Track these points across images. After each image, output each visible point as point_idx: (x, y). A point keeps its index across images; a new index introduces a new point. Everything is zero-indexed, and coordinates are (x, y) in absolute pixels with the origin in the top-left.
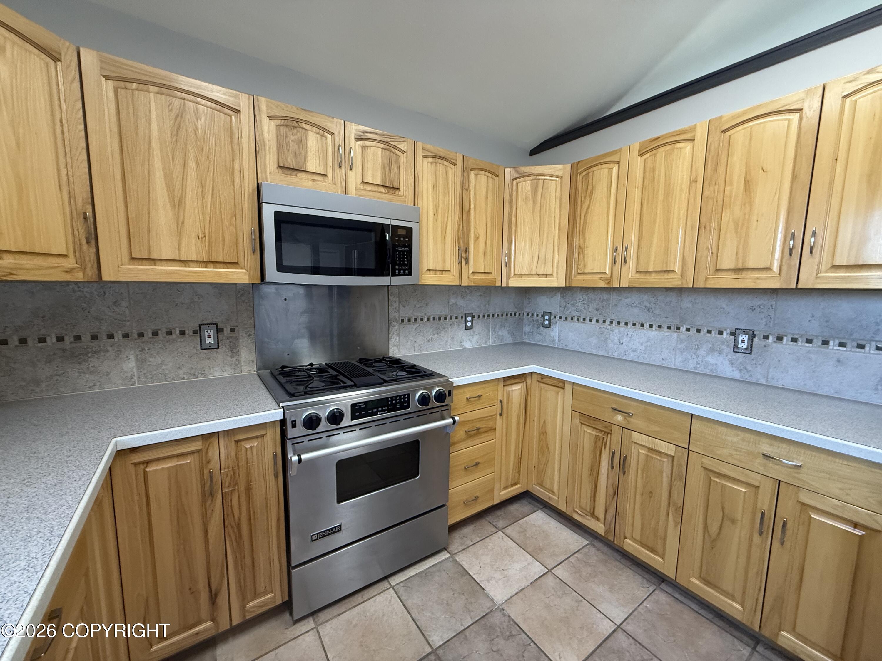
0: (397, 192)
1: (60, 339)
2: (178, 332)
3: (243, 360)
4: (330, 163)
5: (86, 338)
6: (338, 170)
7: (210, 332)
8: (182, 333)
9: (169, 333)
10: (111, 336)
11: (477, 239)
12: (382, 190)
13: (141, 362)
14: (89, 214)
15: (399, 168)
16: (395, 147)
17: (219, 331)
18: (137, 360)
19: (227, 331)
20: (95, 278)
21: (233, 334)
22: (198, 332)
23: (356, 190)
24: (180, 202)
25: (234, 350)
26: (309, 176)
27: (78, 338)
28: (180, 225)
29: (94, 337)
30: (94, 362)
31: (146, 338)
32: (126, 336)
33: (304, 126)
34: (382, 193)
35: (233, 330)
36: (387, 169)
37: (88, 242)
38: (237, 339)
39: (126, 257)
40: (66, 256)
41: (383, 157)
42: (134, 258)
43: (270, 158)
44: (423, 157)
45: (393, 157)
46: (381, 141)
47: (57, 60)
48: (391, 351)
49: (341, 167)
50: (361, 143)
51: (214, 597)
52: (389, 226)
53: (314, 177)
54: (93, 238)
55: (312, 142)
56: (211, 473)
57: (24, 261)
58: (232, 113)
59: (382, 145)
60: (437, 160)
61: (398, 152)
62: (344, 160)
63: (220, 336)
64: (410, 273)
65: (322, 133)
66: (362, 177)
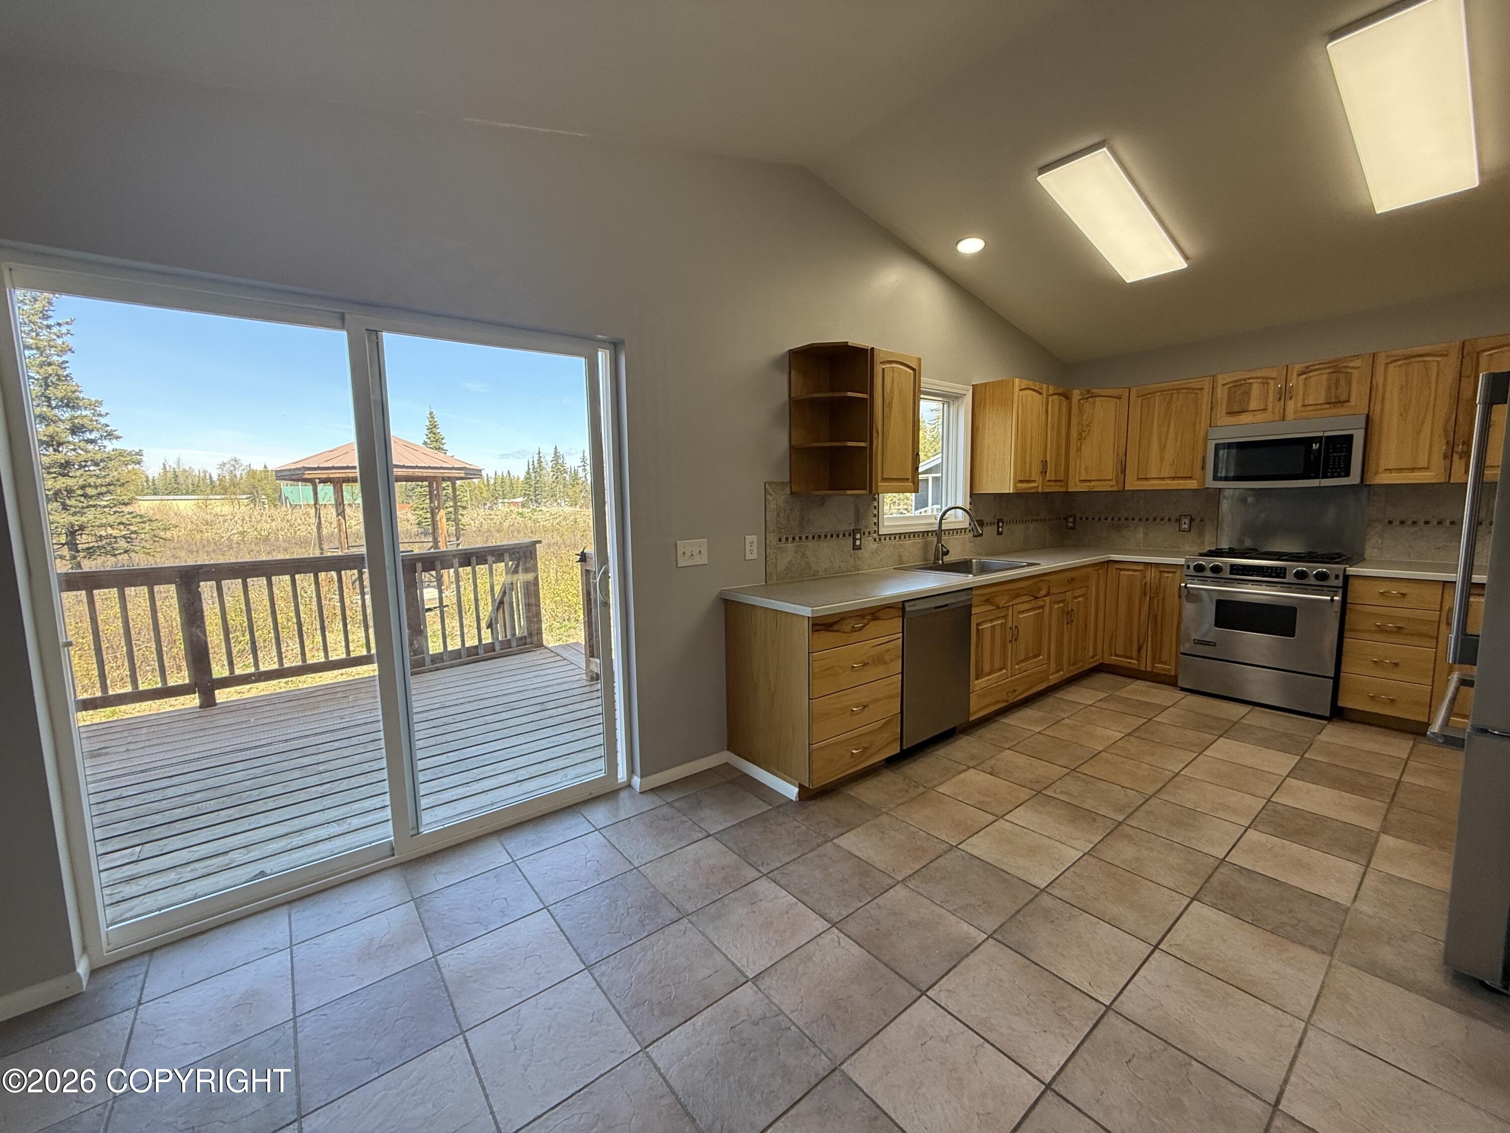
0: (1346, 404)
1: (1113, 519)
2: (1167, 518)
3: (1204, 541)
4: (1271, 398)
5: (1123, 519)
6: (1277, 403)
7: (1186, 520)
8: (1169, 520)
9: (1162, 520)
10: (1133, 519)
12: (1327, 406)
13: (1146, 534)
14: (1124, 460)
15: (1349, 383)
16: (1348, 367)
17: (1192, 520)
18: (1143, 533)
19: (1197, 521)
20: (1122, 489)
21: (1202, 523)
22: (1178, 520)
23: (1296, 413)
24: (1164, 448)
25: (1201, 533)
26: (1251, 413)
27: (1119, 519)
28: (1162, 460)
29: (1126, 519)
30: (1124, 532)
31: (1149, 522)
32: (1140, 520)
33: (1250, 381)
34: (1325, 409)
35: (1202, 520)
36: (1334, 387)
37: (1121, 472)
38: (1203, 526)
39: (1136, 477)
40: (1112, 480)
41: (1329, 380)
42: (1139, 479)
43: (1221, 410)
44: (1387, 364)
45: (1342, 377)
46: (1326, 368)
47: (1120, 398)
48: (1368, 553)
49: (1280, 399)
50: (1304, 376)
51: (1139, 649)
52: (1322, 437)
53: (1255, 413)
54: (1124, 471)
55: (1256, 389)
56: (1146, 583)
57: (1097, 483)
58: (1199, 392)
59: (1328, 371)
60: (1412, 360)
61: (1349, 370)
62: (1284, 395)
63: (1192, 524)
64: (1347, 474)
65: (1265, 381)
66: (1303, 400)
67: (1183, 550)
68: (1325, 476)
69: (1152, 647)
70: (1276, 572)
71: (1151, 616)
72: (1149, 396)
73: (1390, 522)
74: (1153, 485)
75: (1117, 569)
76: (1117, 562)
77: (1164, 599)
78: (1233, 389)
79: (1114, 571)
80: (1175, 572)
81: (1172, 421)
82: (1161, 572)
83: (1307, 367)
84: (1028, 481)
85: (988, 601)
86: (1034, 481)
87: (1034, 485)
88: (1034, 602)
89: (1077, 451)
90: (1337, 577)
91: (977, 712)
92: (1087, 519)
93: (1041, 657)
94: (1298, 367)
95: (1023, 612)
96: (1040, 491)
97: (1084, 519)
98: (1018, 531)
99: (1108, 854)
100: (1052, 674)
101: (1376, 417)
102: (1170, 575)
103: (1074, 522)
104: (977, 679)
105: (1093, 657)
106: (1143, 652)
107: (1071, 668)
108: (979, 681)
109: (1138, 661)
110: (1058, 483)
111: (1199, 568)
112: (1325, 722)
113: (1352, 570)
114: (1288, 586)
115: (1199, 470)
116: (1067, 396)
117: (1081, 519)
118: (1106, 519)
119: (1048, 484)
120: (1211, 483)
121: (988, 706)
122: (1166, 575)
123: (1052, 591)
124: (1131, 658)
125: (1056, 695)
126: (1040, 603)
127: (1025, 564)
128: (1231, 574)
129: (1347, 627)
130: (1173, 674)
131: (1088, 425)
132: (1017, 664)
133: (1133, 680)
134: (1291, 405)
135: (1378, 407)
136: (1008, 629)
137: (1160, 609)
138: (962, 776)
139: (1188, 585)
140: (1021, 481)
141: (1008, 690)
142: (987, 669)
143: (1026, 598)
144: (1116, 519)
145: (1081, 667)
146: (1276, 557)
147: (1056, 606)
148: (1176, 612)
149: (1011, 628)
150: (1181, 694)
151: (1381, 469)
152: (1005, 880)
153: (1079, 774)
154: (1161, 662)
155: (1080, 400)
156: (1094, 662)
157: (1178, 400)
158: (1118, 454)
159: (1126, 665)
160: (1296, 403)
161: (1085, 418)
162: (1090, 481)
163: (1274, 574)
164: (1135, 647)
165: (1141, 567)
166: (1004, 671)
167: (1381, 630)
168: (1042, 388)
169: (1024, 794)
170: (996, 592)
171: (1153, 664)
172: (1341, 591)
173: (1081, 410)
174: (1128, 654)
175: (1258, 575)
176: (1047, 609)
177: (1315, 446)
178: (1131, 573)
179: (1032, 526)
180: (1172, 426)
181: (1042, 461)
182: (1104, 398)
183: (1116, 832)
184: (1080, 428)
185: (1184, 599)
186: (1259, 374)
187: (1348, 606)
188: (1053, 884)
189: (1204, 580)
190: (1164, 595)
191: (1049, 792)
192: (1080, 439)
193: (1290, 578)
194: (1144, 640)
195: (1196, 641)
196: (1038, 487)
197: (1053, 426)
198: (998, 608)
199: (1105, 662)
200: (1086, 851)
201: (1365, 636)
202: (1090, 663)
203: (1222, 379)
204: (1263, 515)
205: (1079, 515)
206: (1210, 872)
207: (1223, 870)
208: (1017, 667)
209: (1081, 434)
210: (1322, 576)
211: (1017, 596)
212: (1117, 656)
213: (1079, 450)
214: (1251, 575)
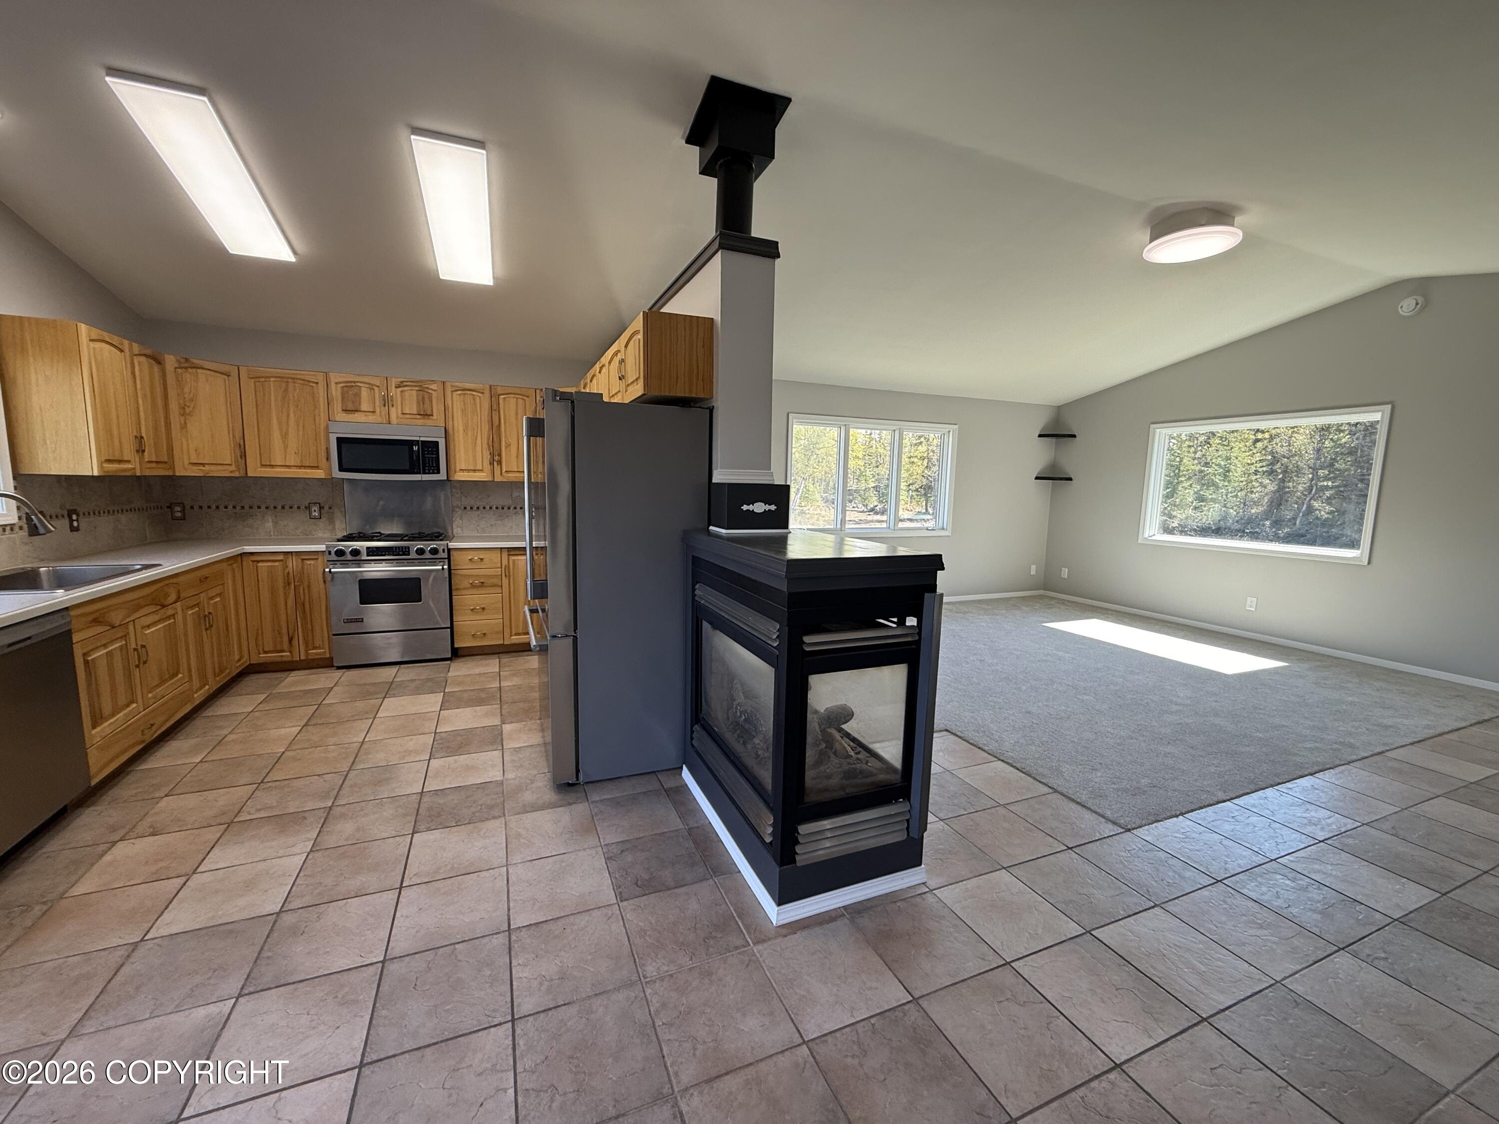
0: (431, 417)
1: (234, 507)
2: (296, 507)
3: (337, 527)
4: (377, 403)
5: (247, 507)
6: (383, 408)
7: (316, 508)
8: (299, 508)
9: (291, 507)
10: (259, 507)
11: (508, 446)
12: (419, 417)
13: (275, 523)
14: (242, 444)
15: (431, 401)
16: (428, 388)
17: (321, 508)
18: (273, 522)
19: (326, 508)
20: (244, 475)
21: (331, 511)
22: (308, 508)
23: (397, 418)
24: (286, 434)
25: (331, 521)
26: (364, 413)
27: (243, 508)
28: (286, 447)
29: (251, 507)
30: (250, 521)
31: (277, 510)
32: (267, 508)
33: (359, 384)
34: (418, 419)
35: (330, 508)
36: (421, 403)
37: (241, 457)
38: (333, 513)
39: (259, 465)
40: (230, 465)
41: (418, 396)
42: (263, 465)
43: (337, 406)
44: (452, 391)
45: (426, 396)
46: (415, 386)
47: (228, 376)
48: (457, 531)
49: (385, 406)
50: (400, 389)
51: (291, 640)
52: (418, 441)
53: (367, 414)
54: (244, 455)
55: (364, 393)
56: (289, 573)
57: (213, 468)
58: (314, 385)
59: (417, 388)
60: (465, 392)
61: (430, 391)
62: (387, 402)
63: (322, 511)
64: (438, 472)
65: (371, 387)
66: (402, 410)
67: (316, 536)
68: (424, 473)
69: (304, 636)
70: (402, 551)
71: (298, 605)
72: (263, 380)
73: (465, 508)
74: (280, 472)
75: (253, 561)
76: (252, 554)
77: (309, 587)
78: (345, 389)
79: (251, 563)
80: (317, 559)
81: (292, 410)
82: (303, 560)
83: (402, 382)
84: (120, 461)
85: (96, 621)
86: (129, 462)
87: (130, 466)
88: (162, 611)
89: (182, 428)
90: (444, 550)
91: (101, 769)
92: (201, 507)
93: (180, 675)
94: (394, 382)
95: (149, 627)
96: (138, 474)
97: (196, 507)
98: (104, 526)
99: (330, 841)
100: (197, 692)
101: (450, 430)
102: (312, 562)
103: (183, 511)
104: (94, 727)
105: (239, 660)
106: (295, 642)
107: (218, 679)
108: (98, 729)
109: (290, 652)
110: (160, 465)
111: (340, 553)
112: (449, 662)
113: (452, 545)
114: (411, 562)
115: (324, 460)
116: (159, 362)
117: (192, 507)
118: (226, 507)
119: (149, 465)
120: (338, 474)
121: (117, 756)
122: (309, 562)
123: (183, 595)
124: (283, 651)
125: (204, 714)
126: (170, 612)
127: (139, 567)
128: (368, 556)
129: (453, 588)
130: (328, 656)
131: (191, 400)
132: (150, 692)
133: (287, 673)
134: (393, 411)
135: (451, 423)
136: (131, 651)
137: (307, 597)
138: (108, 858)
139: (332, 570)
140: (109, 461)
141: (142, 728)
142: (107, 709)
143: (152, 608)
144: (238, 508)
145: (229, 673)
146: (400, 538)
147: (190, 612)
148: (323, 596)
149: (135, 650)
150: (339, 673)
151: (458, 469)
152: (231, 932)
153: (270, 784)
154: (314, 648)
155: (175, 368)
156: (240, 666)
157: (295, 390)
158: (234, 436)
159: (279, 659)
160: (397, 411)
161: (186, 390)
162: (203, 465)
163: (401, 553)
164: (286, 639)
165: (281, 557)
166: (134, 705)
167: (473, 586)
168: (122, 344)
169: (211, 835)
170: (108, 607)
171: (306, 651)
172: (446, 561)
173: (180, 383)
174: (279, 648)
175: (389, 555)
176: (180, 617)
177: (415, 448)
178: (270, 564)
179: (123, 518)
180: (292, 415)
181: (136, 437)
182: (208, 372)
183: (330, 817)
184: (181, 402)
185: (328, 584)
186: (366, 380)
187: (452, 572)
188: (288, 900)
189: (345, 564)
190: (309, 582)
191: (243, 817)
192: (184, 412)
193: (413, 555)
194: (294, 631)
195: (346, 621)
196: (134, 469)
197: (145, 396)
198: (113, 627)
199: (252, 662)
200: (309, 850)
201: (464, 592)
202: (237, 668)
203: (334, 378)
204: (381, 503)
205: (188, 503)
206: (417, 807)
207: (425, 799)
208: (150, 695)
209: (184, 408)
210: (434, 551)
211: (138, 607)
212: (266, 652)
213: (184, 427)
214: (384, 555)
